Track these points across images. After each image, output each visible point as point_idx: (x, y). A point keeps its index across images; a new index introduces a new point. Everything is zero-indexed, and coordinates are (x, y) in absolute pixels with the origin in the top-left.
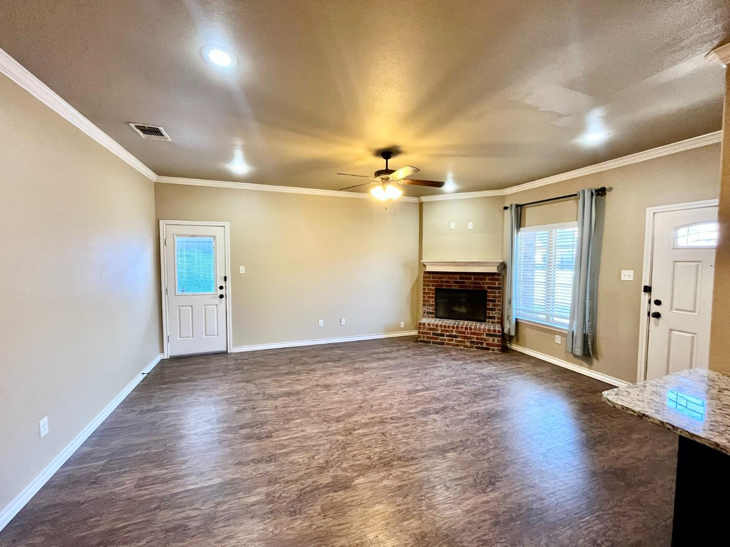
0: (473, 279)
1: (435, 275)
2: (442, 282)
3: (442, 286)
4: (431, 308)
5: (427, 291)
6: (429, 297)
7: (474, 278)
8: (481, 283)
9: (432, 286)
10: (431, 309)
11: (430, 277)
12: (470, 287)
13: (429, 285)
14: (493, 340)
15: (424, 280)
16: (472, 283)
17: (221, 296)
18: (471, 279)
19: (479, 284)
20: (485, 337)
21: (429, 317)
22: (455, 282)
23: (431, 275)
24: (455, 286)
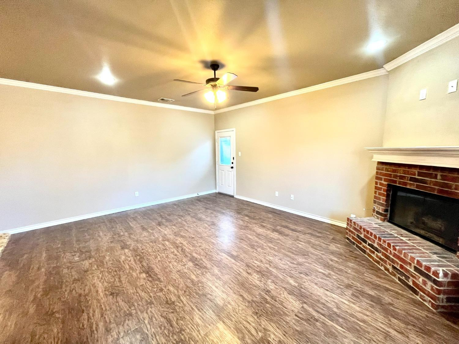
0: (439, 177)
1: (388, 167)
2: (396, 176)
3: (395, 182)
4: (381, 207)
5: (378, 186)
6: (380, 194)
7: (441, 176)
8: (454, 187)
9: (384, 181)
10: (381, 209)
11: (382, 170)
12: (434, 189)
13: (381, 179)
14: (425, 283)
15: (377, 172)
16: (436, 184)
17: (232, 168)
18: (436, 177)
19: (450, 187)
20: (412, 270)
21: (378, 218)
22: (412, 179)
23: (385, 167)
24: (411, 184)
